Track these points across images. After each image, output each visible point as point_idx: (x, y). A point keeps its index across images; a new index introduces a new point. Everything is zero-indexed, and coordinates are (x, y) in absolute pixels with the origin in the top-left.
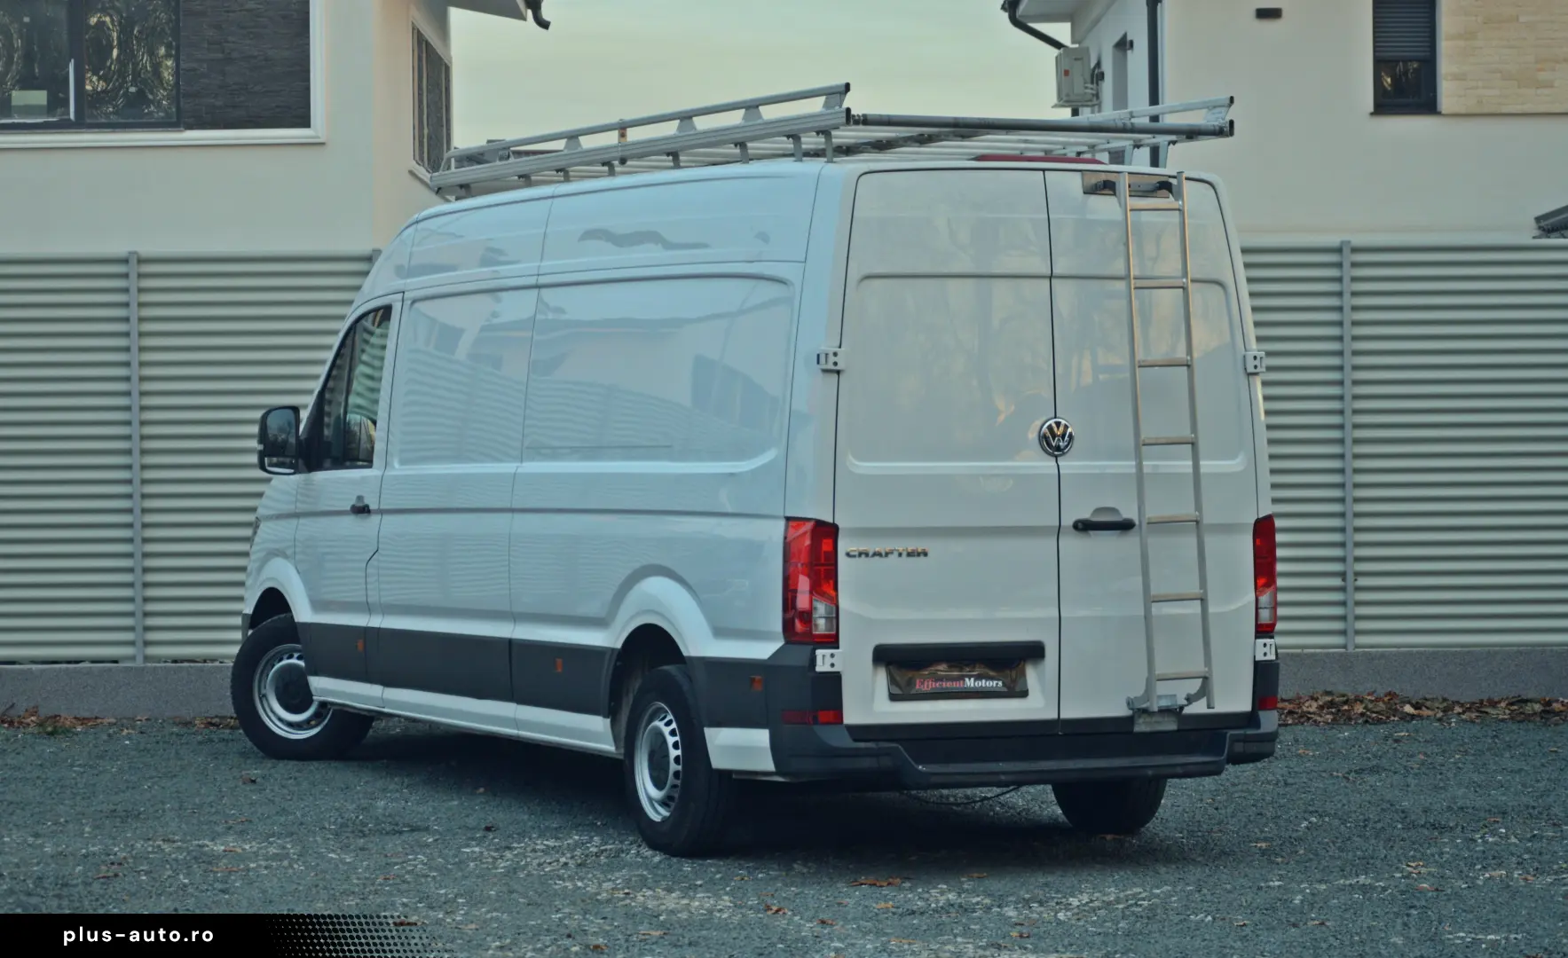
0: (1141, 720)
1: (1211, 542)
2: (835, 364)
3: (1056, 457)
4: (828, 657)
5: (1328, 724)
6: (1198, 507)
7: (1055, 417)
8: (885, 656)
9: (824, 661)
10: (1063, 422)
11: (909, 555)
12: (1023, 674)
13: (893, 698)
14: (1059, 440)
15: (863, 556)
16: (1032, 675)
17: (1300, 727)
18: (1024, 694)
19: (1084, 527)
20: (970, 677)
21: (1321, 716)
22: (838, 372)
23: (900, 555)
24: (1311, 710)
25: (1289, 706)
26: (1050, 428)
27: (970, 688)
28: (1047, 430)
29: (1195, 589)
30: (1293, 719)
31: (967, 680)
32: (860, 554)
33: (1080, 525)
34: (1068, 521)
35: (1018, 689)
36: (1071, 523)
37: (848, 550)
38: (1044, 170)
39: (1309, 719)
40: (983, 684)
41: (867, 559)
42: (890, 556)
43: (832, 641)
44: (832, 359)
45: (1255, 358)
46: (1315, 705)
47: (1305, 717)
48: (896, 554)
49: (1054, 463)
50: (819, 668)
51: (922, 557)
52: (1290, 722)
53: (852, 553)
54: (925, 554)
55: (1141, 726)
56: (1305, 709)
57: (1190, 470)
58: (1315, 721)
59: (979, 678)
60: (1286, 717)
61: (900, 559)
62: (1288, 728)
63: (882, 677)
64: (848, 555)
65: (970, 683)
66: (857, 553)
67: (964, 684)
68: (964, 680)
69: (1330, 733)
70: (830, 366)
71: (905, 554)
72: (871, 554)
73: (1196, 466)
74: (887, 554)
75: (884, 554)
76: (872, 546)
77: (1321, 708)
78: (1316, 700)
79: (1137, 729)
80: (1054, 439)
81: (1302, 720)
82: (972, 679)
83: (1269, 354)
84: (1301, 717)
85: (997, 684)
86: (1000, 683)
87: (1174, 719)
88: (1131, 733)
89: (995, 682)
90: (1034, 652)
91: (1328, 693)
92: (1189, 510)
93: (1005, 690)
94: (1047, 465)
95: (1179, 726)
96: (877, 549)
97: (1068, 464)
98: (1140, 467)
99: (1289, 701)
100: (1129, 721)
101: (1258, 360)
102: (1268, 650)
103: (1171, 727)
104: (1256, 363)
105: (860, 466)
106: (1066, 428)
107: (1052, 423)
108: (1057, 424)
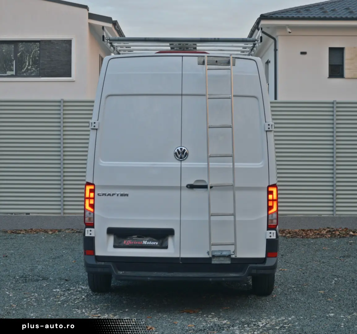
0: (214, 259)
1: (238, 193)
2: (94, 126)
3: (181, 161)
4: (89, 231)
5: (329, 237)
6: (234, 181)
7: (181, 146)
8: (111, 231)
9: (89, 232)
10: (183, 148)
11: (122, 195)
12: (167, 240)
13: (115, 247)
14: (181, 155)
15: (104, 195)
16: (170, 240)
17: (321, 239)
18: (166, 247)
19: (191, 187)
20: (145, 240)
21: (327, 235)
22: (97, 129)
23: (118, 195)
24: (324, 233)
25: (318, 232)
26: (178, 150)
27: (144, 244)
28: (177, 151)
29: (232, 212)
30: (319, 236)
31: (144, 241)
32: (103, 195)
33: (189, 186)
34: (184, 184)
35: (164, 245)
36: (185, 185)
37: (99, 193)
38: (182, 56)
39: (324, 236)
40: (150, 243)
41: (106, 197)
42: (114, 196)
43: (92, 226)
44: (93, 125)
45: (269, 125)
46: (325, 232)
47: (323, 235)
48: (116, 195)
49: (180, 163)
50: (86, 235)
51: (126, 197)
52: (318, 237)
53: (100, 194)
54: (127, 195)
55: (214, 261)
56: (322, 233)
57: (232, 167)
58: (326, 237)
59: (148, 241)
60: (317, 235)
61: (117, 197)
62: (318, 239)
63: (112, 239)
64: (98, 195)
65: (145, 242)
66: (102, 194)
67: (142, 243)
68: (143, 242)
69: (330, 241)
70: (93, 127)
71: (119, 195)
72: (107, 195)
73: (233, 165)
74: (113, 195)
75: (111, 195)
76: (107, 192)
77: (327, 232)
78: (325, 230)
79: (213, 262)
80: (179, 155)
81: (322, 236)
82: (146, 241)
83: (275, 123)
84: (321, 235)
85: (156, 243)
86: (157, 243)
87: (228, 259)
88: (211, 263)
89: (155, 243)
90: (170, 232)
91: (328, 228)
92: (230, 182)
93: (159, 246)
94: (177, 164)
95: (231, 261)
96: (109, 193)
97: (185, 164)
98: (208, 165)
99: (318, 230)
100: (210, 259)
101: (270, 126)
102: (272, 235)
103: (229, 262)
104: (269, 127)
105: (103, 163)
106: (184, 150)
107: (179, 148)
108: (181, 149)
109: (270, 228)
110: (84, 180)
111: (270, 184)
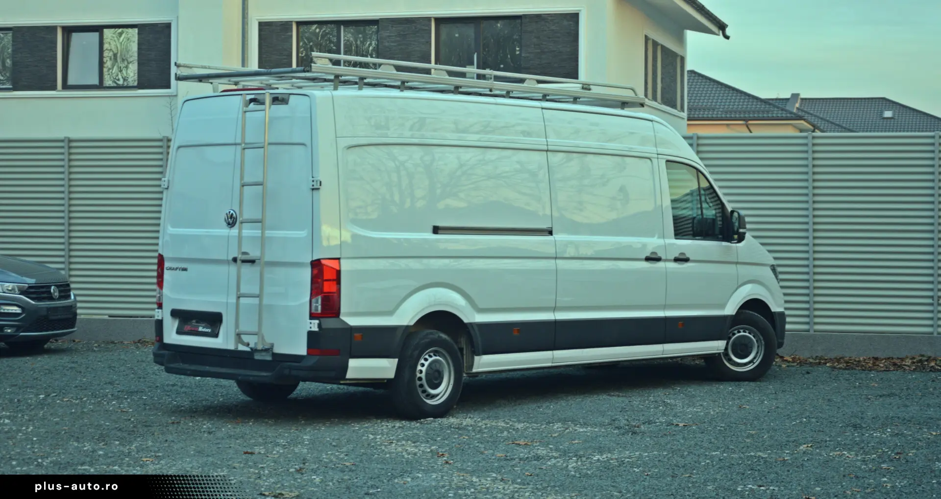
0: (256, 354)
3: (230, 228)
6: (262, 253)
7: (230, 209)
8: (175, 313)
9: (158, 314)
11: (183, 269)
12: (218, 327)
13: (180, 332)
16: (220, 328)
18: (216, 335)
20: (201, 326)
26: (227, 214)
27: (199, 332)
29: (257, 292)
33: (234, 260)
34: (230, 257)
35: (215, 333)
36: (231, 259)
40: (204, 330)
41: (171, 271)
42: (177, 270)
43: (161, 306)
45: (313, 181)
48: (179, 269)
49: (228, 231)
50: (157, 318)
53: (167, 268)
54: (185, 269)
55: (257, 357)
59: (203, 327)
61: (179, 271)
63: (176, 323)
65: (201, 329)
67: (198, 329)
71: (181, 269)
72: (172, 269)
73: (263, 233)
75: (175, 269)
76: (172, 265)
79: (255, 357)
80: (228, 219)
85: (209, 331)
87: (270, 354)
88: (253, 359)
90: (220, 318)
92: (259, 255)
93: (210, 334)
94: (225, 231)
95: (272, 358)
96: (174, 267)
97: (233, 232)
98: (239, 233)
100: (252, 353)
101: (315, 182)
102: (312, 325)
103: (269, 358)
104: (313, 183)
105: (171, 230)
106: (232, 214)
107: (228, 212)
108: (230, 212)
109: (312, 316)
110: (157, 251)
111: (313, 259)
